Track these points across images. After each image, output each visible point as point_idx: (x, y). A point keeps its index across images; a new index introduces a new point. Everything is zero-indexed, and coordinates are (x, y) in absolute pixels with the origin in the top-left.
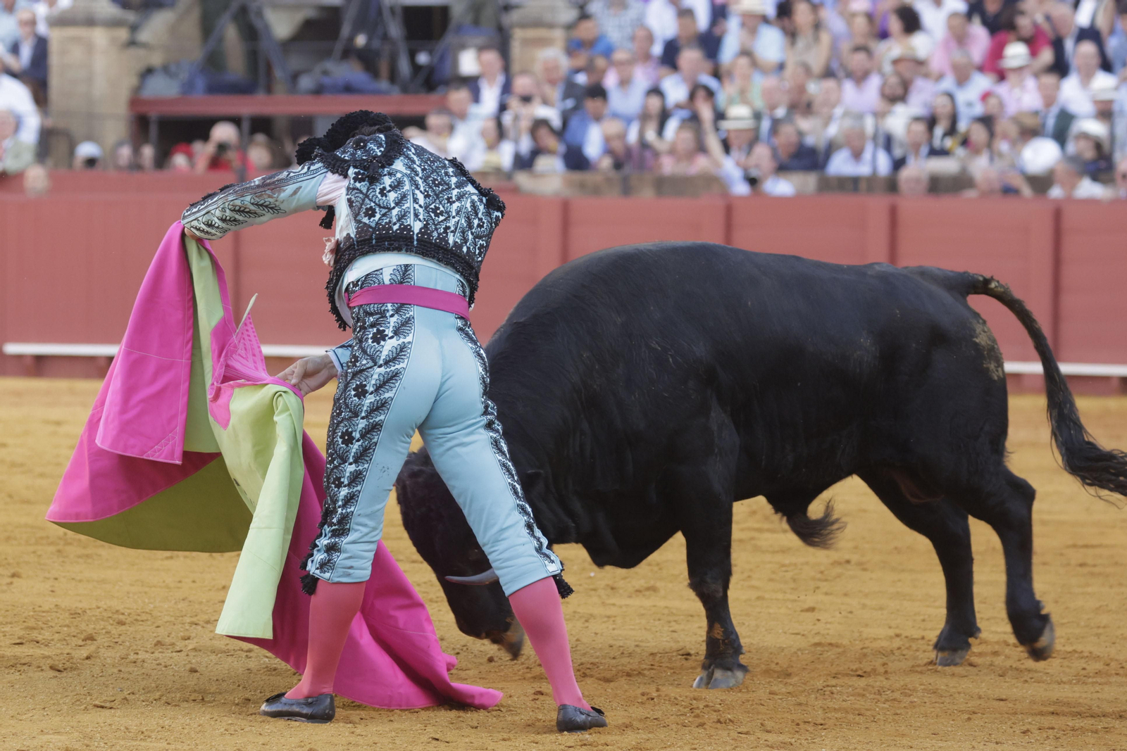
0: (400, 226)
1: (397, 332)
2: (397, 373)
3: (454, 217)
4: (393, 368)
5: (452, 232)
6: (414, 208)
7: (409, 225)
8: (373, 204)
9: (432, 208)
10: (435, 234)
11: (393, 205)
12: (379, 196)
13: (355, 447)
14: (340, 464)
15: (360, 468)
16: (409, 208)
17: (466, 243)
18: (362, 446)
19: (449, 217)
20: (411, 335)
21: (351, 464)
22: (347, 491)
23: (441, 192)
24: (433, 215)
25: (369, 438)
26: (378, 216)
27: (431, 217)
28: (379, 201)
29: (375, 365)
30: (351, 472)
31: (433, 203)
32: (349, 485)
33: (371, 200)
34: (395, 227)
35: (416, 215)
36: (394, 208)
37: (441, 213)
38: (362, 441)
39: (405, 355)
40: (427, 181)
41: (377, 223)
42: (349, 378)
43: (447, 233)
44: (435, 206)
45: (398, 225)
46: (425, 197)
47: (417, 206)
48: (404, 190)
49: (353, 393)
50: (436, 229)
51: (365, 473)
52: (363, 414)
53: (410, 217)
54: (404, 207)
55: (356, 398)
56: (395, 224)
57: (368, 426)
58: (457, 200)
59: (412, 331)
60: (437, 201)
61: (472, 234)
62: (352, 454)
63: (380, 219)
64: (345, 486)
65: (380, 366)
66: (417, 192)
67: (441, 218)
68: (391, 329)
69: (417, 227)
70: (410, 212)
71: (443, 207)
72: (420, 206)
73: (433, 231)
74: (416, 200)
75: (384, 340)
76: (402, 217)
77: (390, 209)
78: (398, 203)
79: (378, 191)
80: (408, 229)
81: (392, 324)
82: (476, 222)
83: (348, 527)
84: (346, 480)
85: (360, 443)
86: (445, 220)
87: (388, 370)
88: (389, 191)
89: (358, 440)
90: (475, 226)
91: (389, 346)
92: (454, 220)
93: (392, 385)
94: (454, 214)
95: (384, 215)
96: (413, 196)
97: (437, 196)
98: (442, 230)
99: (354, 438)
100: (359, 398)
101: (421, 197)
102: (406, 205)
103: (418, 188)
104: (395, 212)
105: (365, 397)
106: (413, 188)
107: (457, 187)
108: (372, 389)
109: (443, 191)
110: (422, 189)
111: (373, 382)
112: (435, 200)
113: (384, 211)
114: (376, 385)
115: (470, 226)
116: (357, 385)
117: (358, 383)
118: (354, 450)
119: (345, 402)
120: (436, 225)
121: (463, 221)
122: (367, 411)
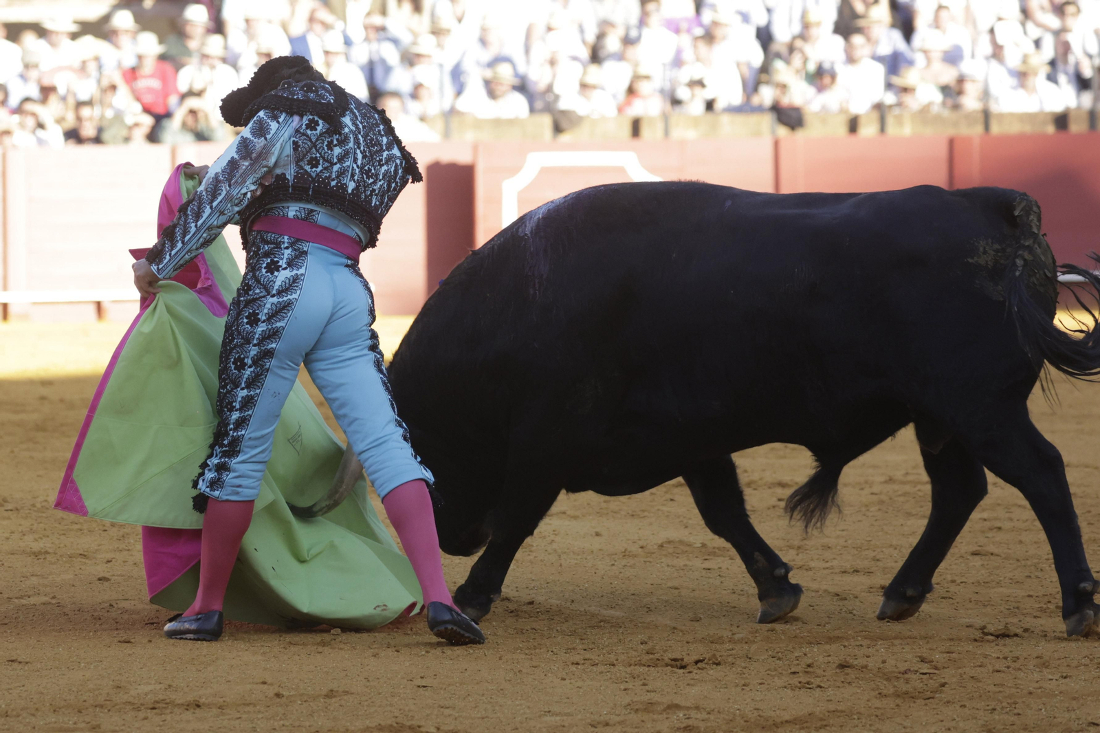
0: (337, 183)
1: (290, 264)
2: (289, 304)
4: (285, 299)
6: (353, 167)
7: (345, 184)
8: (318, 155)
9: (365, 170)
11: (335, 160)
12: (326, 148)
13: (248, 372)
14: (232, 389)
15: (252, 393)
16: (348, 167)
18: (254, 372)
19: (377, 180)
20: (304, 268)
21: (242, 389)
22: (238, 415)
24: (365, 176)
25: (261, 364)
29: (268, 295)
30: (242, 397)
32: (240, 410)
33: (317, 151)
34: (333, 183)
35: (353, 176)
36: (336, 164)
38: (254, 367)
39: (297, 287)
42: (242, 306)
44: (368, 168)
45: (336, 181)
48: (348, 147)
49: (245, 320)
51: (256, 398)
52: (255, 342)
54: (344, 165)
55: (248, 326)
56: (333, 180)
57: (260, 353)
59: (305, 264)
64: (236, 410)
65: (273, 296)
66: (358, 151)
68: (285, 261)
69: (351, 186)
70: (348, 171)
71: (375, 169)
75: (278, 271)
78: (341, 159)
79: (326, 143)
80: (343, 187)
81: (286, 256)
83: (238, 449)
84: (238, 404)
85: (252, 369)
87: (281, 300)
88: (336, 146)
89: (250, 367)
91: (283, 276)
93: (284, 315)
94: (381, 177)
96: (354, 155)
99: (246, 364)
100: (251, 326)
105: (257, 325)
108: (264, 318)
110: (362, 149)
111: (266, 311)
113: (327, 164)
114: (268, 314)
116: (250, 313)
117: (251, 311)
118: (246, 376)
119: (237, 329)
122: (258, 338)
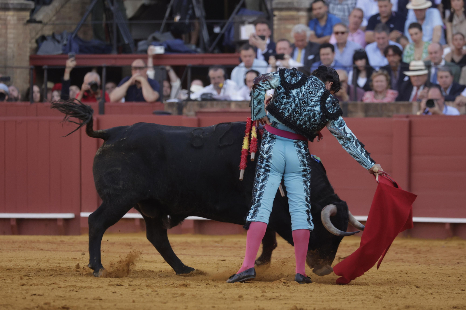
3: (303, 116)
5: (300, 120)
10: (292, 119)
17: (305, 125)
23: (303, 106)
26: (277, 104)
27: (294, 113)
28: (280, 100)
31: (297, 109)
37: (298, 113)
40: (300, 101)
41: (276, 106)
43: (297, 121)
46: (295, 106)
47: (290, 108)
50: (294, 118)
53: (286, 110)
58: (307, 111)
60: (299, 109)
61: (309, 123)
62: (261, 180)
63: (277, 105)
67: (298, 115)
72: (291, 108)
73: (292, 118)
74: (291, 106)
76: (284, 109)
77: (282, 104)
82: (313, 120)
86: (298, 116)
90: (312, 121)
92: (302, 117)
95: (279, 105)
97: (301, 107)
98: (296, 119)
101: (293, 105)
102: (287, 106)
103: (294, 102)
104: (283, 106)
106: (293, 101)
107: (311, 106)
109: (304, 106)
112: (299, 108)
115: (309, 120)
120: (294, 116)
121: (306, 118)
